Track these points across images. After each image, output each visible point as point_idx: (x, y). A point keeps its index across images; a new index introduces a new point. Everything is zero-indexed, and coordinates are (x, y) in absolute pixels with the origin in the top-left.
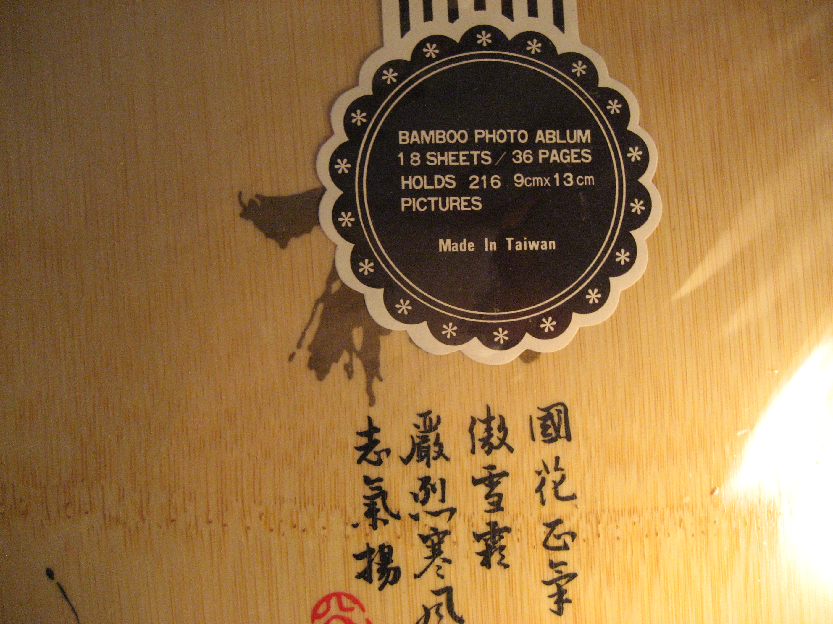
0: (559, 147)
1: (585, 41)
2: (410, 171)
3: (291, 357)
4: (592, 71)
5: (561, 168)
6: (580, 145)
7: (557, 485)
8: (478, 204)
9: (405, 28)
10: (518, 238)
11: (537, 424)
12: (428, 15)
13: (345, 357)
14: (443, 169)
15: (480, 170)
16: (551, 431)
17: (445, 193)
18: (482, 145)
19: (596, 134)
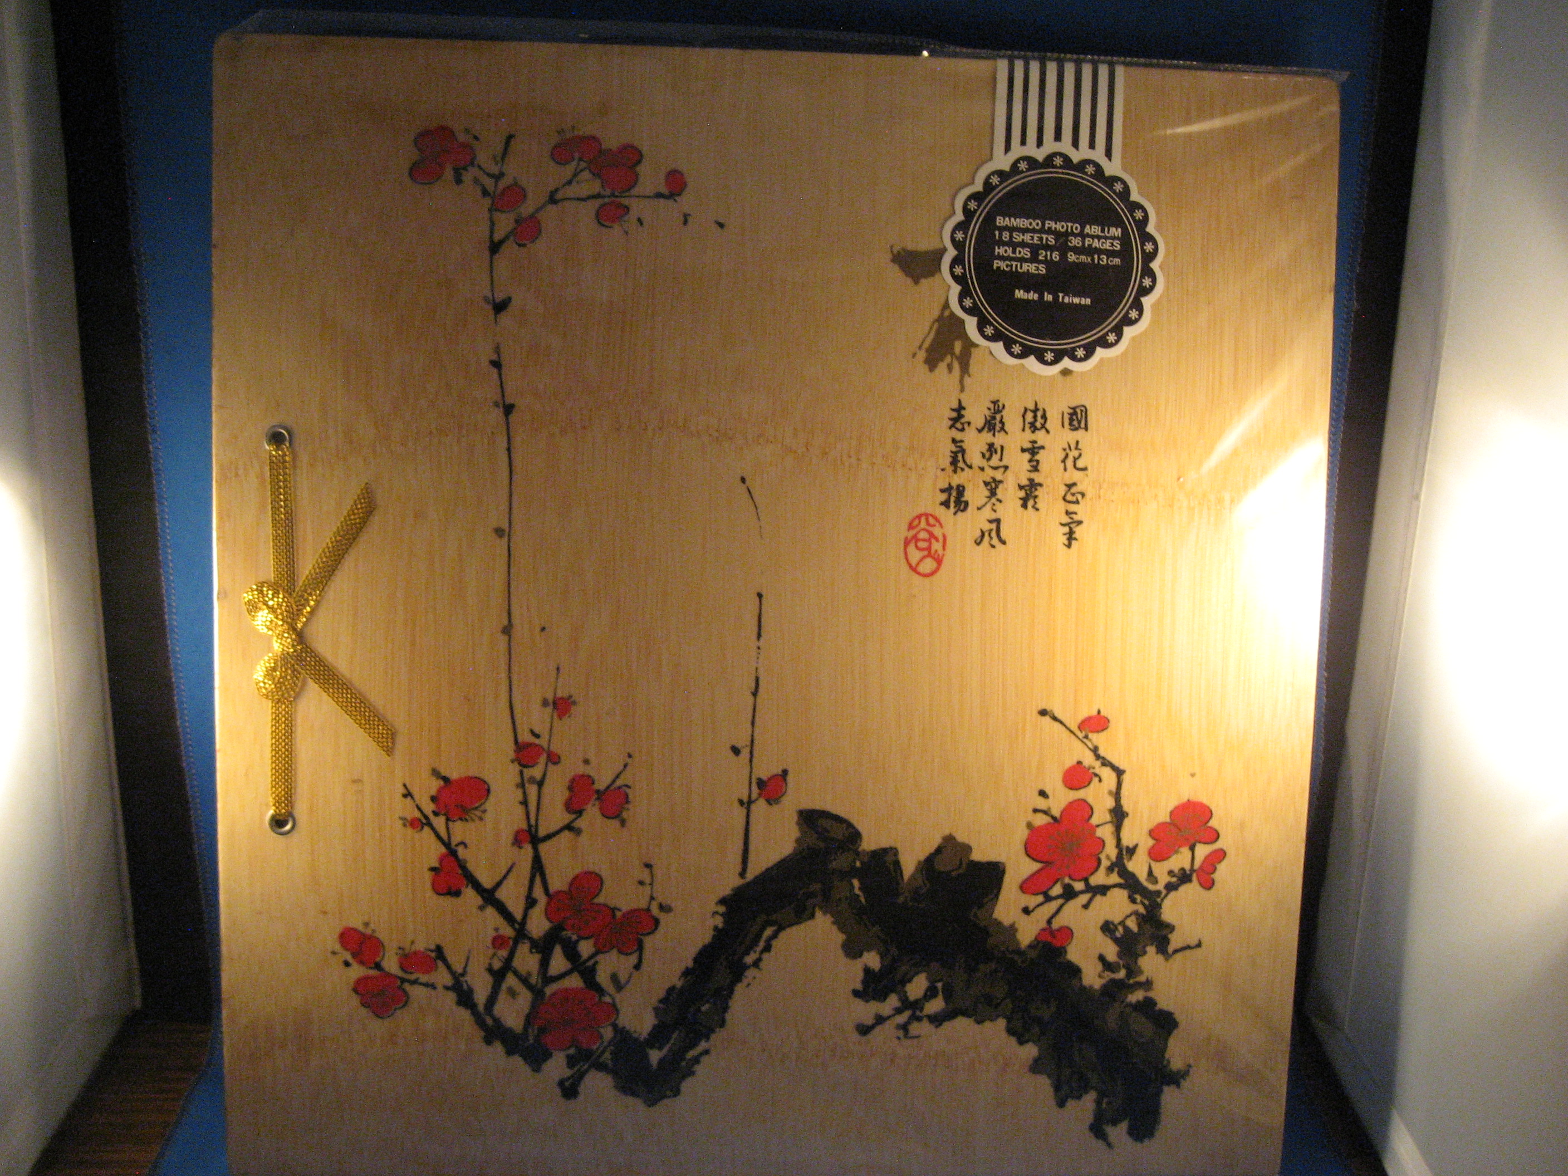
0: (1099, 238)
1: (1124, 168)
2: (1001, 243)
3: (914, 355)
4: (1127, 190)
5: (1100, 251)
6: (1114, 238)
7: (1075, 460)
8: (1043, 270)
9: (1008, 148)
10: (1066, 294)
11: (1067, 417)
12: (1023, 142)
13: (948, 359)
14: (1023, 244)
15: (1047, 247)
16: (1075, 423)
17: (1022, 260)
18: (1049, 231)
19: (1125, 231)
